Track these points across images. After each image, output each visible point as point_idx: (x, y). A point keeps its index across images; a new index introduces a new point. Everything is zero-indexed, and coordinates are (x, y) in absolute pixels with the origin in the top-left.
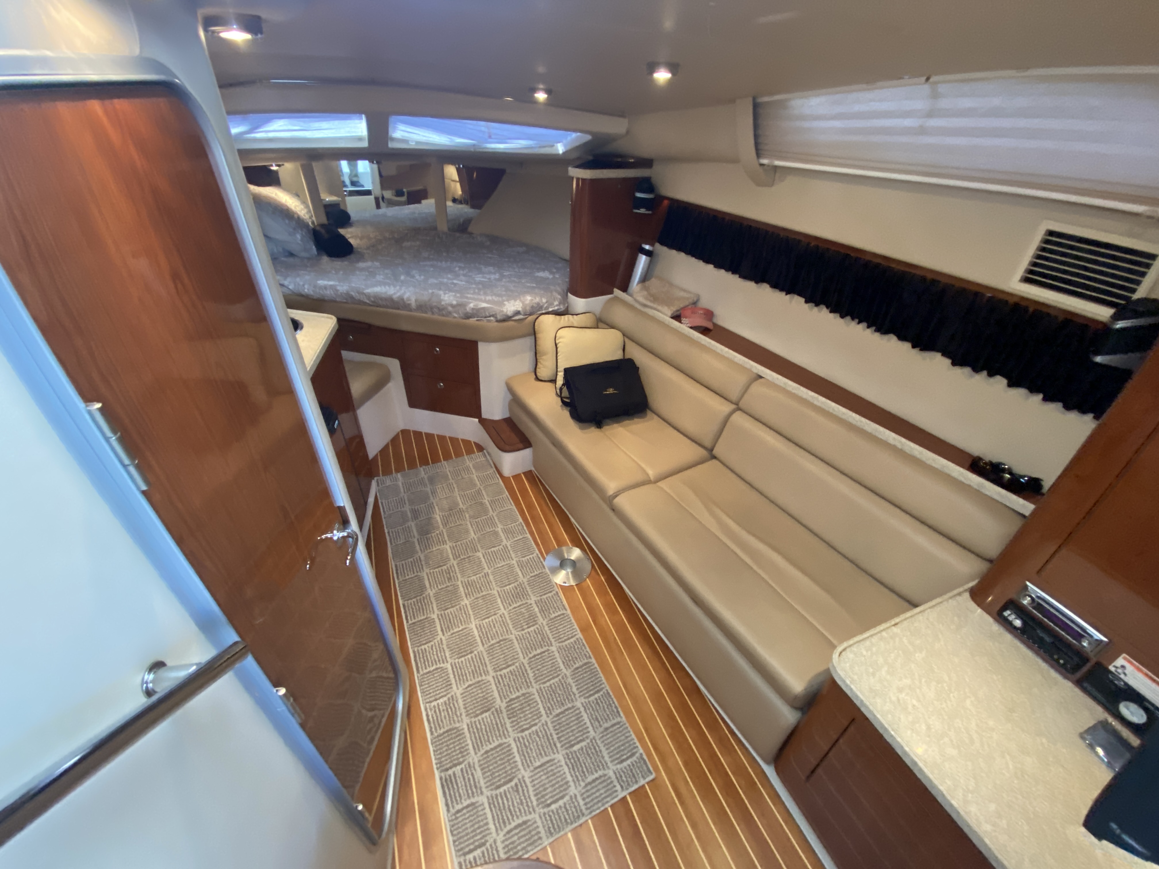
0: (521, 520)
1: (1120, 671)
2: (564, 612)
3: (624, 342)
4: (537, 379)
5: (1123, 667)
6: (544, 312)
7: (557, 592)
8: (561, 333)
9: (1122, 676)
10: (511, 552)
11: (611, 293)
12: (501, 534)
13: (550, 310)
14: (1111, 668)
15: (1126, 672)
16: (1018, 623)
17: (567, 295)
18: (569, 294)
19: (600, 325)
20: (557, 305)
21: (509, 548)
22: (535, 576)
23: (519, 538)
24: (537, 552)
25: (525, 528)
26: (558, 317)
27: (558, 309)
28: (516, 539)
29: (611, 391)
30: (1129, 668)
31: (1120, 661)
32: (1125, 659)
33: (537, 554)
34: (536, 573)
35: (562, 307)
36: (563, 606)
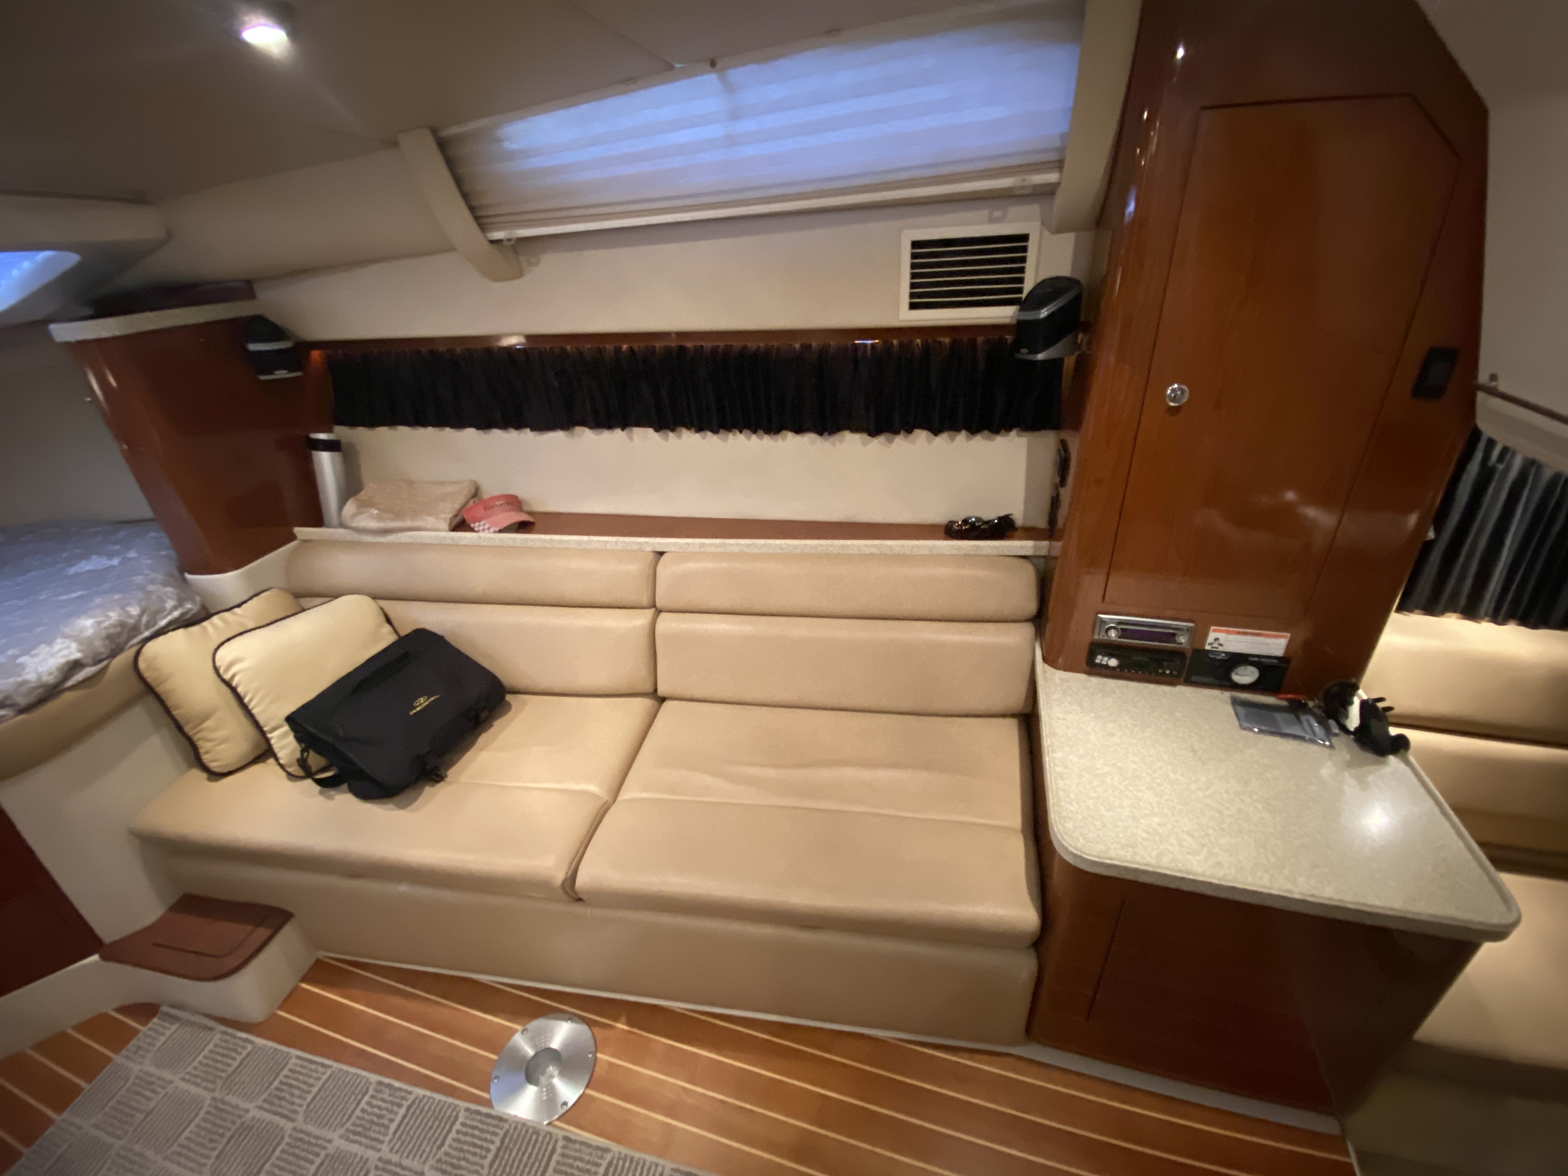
0: (374, 1078)
1: (1215, 645)
2: (608, 1157)
3: (382, 609)
4: (215, 776)
5: (1216, 639)
6: (147, 634)
7: (566, 1138)
8: (225, 655)
9: (1220, 649)
10: (406, 1162)
11: (293, 537)
12: (354, 1148)
13: (163, 623)
14: (1208, 647)
15: (1221, 642)
16: (1113, 662)
17: (185, 580)
18: (189, 576)
19: (304, 602)
20: (175, 608)
21: (395, 1158)
22: (496, 1156)
23: (398, 1119)
24: (463, 1104)
25: (397, 1084)
26: (195, 629)
27: (182, 615)
28: (393, 1127)
29: (422, 702)
30: (1222, 636)
31: (1212, 636)
32: (1214, 631)
33: (467, 1110)
34: (493, 1148)
35: (189, 606)
36: (598, 1148)
